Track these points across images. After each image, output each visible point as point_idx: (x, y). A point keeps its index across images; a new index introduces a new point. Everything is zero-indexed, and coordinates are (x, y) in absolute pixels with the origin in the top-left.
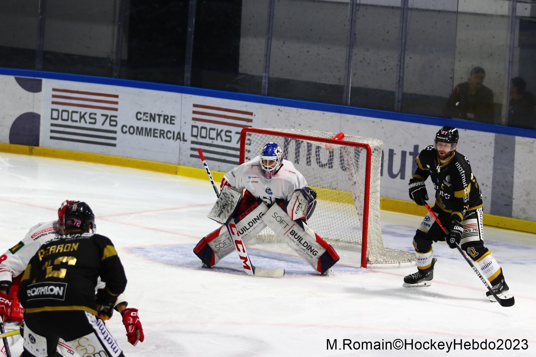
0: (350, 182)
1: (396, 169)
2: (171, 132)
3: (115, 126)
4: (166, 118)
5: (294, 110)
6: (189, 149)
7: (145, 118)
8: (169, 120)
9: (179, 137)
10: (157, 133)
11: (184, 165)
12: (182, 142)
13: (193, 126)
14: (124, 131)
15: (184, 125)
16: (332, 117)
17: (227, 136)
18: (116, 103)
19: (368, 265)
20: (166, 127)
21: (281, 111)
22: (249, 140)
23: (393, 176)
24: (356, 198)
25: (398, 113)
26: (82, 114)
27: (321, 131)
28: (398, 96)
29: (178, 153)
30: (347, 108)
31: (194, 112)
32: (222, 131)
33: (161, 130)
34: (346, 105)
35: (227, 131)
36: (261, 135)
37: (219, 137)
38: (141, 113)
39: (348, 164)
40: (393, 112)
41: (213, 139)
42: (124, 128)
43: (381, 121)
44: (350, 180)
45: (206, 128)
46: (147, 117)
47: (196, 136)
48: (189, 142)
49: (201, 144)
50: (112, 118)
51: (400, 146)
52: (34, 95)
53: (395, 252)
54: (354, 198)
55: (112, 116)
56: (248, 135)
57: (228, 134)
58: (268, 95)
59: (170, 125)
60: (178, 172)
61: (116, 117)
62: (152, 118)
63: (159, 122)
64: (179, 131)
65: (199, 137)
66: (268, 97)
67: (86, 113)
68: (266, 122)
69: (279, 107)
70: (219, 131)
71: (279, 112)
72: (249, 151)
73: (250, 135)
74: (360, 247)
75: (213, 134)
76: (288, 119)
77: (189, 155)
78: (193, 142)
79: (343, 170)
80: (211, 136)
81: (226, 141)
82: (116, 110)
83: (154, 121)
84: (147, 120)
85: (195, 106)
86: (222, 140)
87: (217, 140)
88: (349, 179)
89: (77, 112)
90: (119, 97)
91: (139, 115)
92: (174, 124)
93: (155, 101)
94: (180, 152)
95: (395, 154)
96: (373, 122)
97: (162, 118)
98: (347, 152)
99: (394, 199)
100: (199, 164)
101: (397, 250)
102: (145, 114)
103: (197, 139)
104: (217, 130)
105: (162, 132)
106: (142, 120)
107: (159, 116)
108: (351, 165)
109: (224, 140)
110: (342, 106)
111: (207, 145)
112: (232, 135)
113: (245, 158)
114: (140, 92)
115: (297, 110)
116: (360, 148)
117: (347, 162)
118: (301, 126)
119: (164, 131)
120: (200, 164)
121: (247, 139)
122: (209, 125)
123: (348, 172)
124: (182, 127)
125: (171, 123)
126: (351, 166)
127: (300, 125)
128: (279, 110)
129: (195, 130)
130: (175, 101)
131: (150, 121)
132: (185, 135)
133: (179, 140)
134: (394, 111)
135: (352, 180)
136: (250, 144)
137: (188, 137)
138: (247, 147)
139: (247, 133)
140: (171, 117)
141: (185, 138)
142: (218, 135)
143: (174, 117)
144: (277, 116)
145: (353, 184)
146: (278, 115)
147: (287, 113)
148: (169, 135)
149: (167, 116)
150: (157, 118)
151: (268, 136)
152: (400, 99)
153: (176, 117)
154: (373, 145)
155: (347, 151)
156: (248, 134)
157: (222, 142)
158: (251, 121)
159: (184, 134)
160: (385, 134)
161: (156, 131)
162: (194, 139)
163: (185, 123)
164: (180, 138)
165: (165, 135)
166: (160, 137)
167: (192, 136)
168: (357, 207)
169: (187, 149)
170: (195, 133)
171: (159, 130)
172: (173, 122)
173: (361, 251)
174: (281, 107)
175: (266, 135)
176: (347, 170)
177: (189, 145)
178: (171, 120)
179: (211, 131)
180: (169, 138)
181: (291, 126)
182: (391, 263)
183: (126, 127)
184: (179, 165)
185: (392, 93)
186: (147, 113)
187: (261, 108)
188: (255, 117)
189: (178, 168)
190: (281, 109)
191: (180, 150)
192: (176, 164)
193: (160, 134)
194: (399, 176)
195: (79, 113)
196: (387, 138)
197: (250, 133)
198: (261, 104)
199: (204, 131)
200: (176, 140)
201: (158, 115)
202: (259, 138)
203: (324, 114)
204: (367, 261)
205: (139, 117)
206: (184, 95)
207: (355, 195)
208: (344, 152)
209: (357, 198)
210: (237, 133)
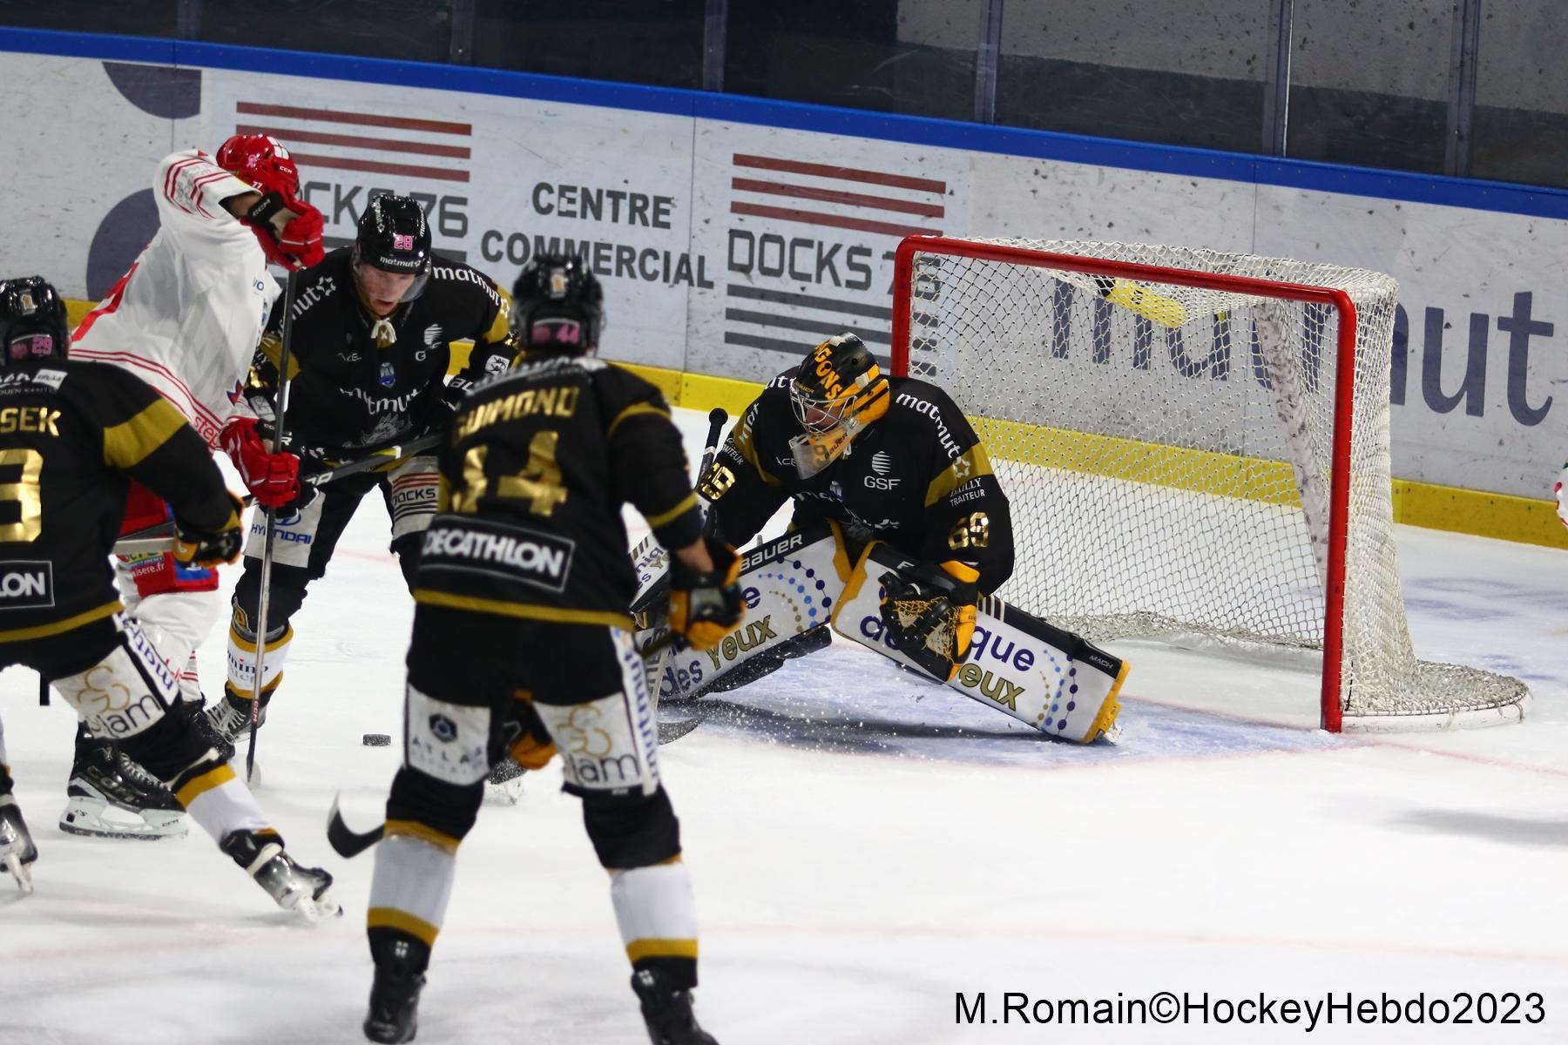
0: (1284, 424)
1: (1452, 379)
2: (656, 257)
3: (461, 234)
4: (639, 203)
5: (1090, 171)
6: (720, 313)
7: (565, 206)
8: (649, 213)
9: (684, 271)
10: (608, 259)
11: (703, 369)
12: (696, 289)
13: (734, 234)
14: (492, 251)
15: (701, 230)
16: (1224, 195)
17: (853, 266)
18: (464, 153)
19: (1346, 720)
20: (640, 237)
21: (1045, 177)
22: (924, 278)
23: (1440, 404)
24: (1305, 482)
25: (1459, 180)
26: (344, 194)
27: (1185, 245)
28: (1458, 119)
29: (683, 329)
30: (1278, 162)
31: (739, 184)
32: (837, 248)
33: (621, 249)
34: (1274, 154)
35: (854, 250)
36: (967, 261)
37: (826, 273)
38: (550, 190)
39: (1276, 362)
40: (1441, 177)
41: (806, 277)
42: (493, 241)
43: (1398, 207)
44: (1286, 421)
45: (779, 240)
46: (571, 201)
47: (745, 269)
48: (720, 288)
49: (763, 295)
50: (450, 208)
51: (1467, 296)
52: (173, 126)
53: (1441, 673)
54: (1299, 484)
55: (448, 200)
56: (921, 262)
57: (857, 259)
58: (998, 121)
59: (651, 228)
60: (683, 398)
61: (463, 201)
62: (591, 203)
63: (615, 219)
64: (686, 252)
65: (755, 272)
66: (997, 127)
67: (356, 190)
68: (990, 216)
69: (1037, 162)
70: (825, 252)
71: (1037, 182)
72: (925, 319)
73: (927, 260)
74: (1319, 655)
75: (806, 260)
76: (1068, 205)
77: (722, 337)
78: (734, 290)
79: (1262, 383)
80: (798, 269)
81: (850, 284)
82: (463, 176)
83: (598, 216)
84: (572, 214)
85: (740, 160)
86: (837, 283)
87: (819, 280)
88: (1280, 415)
89: (326, 187)
90: (474, 131)
91: (544, 193)
92: (667, 225)
93: (601, 143)
94: (688, 326)
95: (1448, 326)
96: (1371, 212)
97: (624, 206)
98: (1274, 321)
99: (1445, 485)
100: (755, 367)
101: (1451, 667)
102: (564, 190)
103: (749, 278)
104: (821, 244)
105: (626, 255)
106: (555, 212)
107: (616, 196)
108: (1288, 365)
109: (843, 283)
110: (1259, 157)
111: (784, 298)
112: (874, 262)
113: (911, 343)
114: (547, 113)
115: (1100, 169)
116: (1325, 306)
117: (1274, 355)
118: (1114, 229)
119: (631, 250)
120: (760, 367)
121: (917, 278)
122: (789, 230)
123: (1277, 392)
124: (694, 237)
125: (657, 224)
126: (1286, 370)
127: (1110, 225)
128: (1036, 172)
129: (741, 245)
130: (672, 143)
131: (584, 216)
132: (707, 264)
133: (684, 283)
134: (1442, 174)
135: (1292, 417)
136: (928, 296)
137: (717, 269)
138: (918, 305)
139: (918, 254)
140: (658, 200)
141: (708, 277)
142: (824, 262)
143: (667, 200)
144: (1032, 194)
145: (1297, 434)
146: (1034, 192)
147: (1064, 183)
148: (652, 265)
149: (644, 198)
150: (607, 203)
151: (993, 264)
152: (1465, 131)
153: (673, 201)
154: (1361, 292)
155: (1272, 316)
156: (922, 259)
157: (838, 288)
158: (937, 212)
159: (701, 259)
160: (1413, 253)
161: (604, 252)
162: (740, 279)
163: (707, 221)
164: (688, 277)
165: (636, 265)
166: (619, 273)
167: (733, 266)
168: (1311, 513)
169: (713, 315)
170: (741, 257)
171: (615, 248)
172: (663, 218)
173: (1321, 670)
174: (1044, 163)
175: (985, 262)
176: (1274, 383)
177: (720, 300)
178: (657, 212)
179: (798, 250)
180: (652, 277)
181: (1081, 229)
182: (1429, 714)
183: (500, 238)
184: (685, 370)
185: (1439, 109)
186: (573, 189)
187: (972, 167)
188: (951, 197)
189: (684, 382)
190: (1042, 173)
191: (688, 319)
192: (677, 370)
193: (620, 261)
194: (1464, 401)
195: (333, 189)
196: (1418, 270)
197: (928, 255)
198: (973, 154)
199: (772, 250)
200: (676, 281)
201: (611, 194)
202: (959, 271)
203: (1194, 184)
204: (1345, 705)
205: (543, 204)
206: (702, 123)
207: (1304, 473)
208: (1261, 319)
209: (1311, 481)
210: (887, 256)
